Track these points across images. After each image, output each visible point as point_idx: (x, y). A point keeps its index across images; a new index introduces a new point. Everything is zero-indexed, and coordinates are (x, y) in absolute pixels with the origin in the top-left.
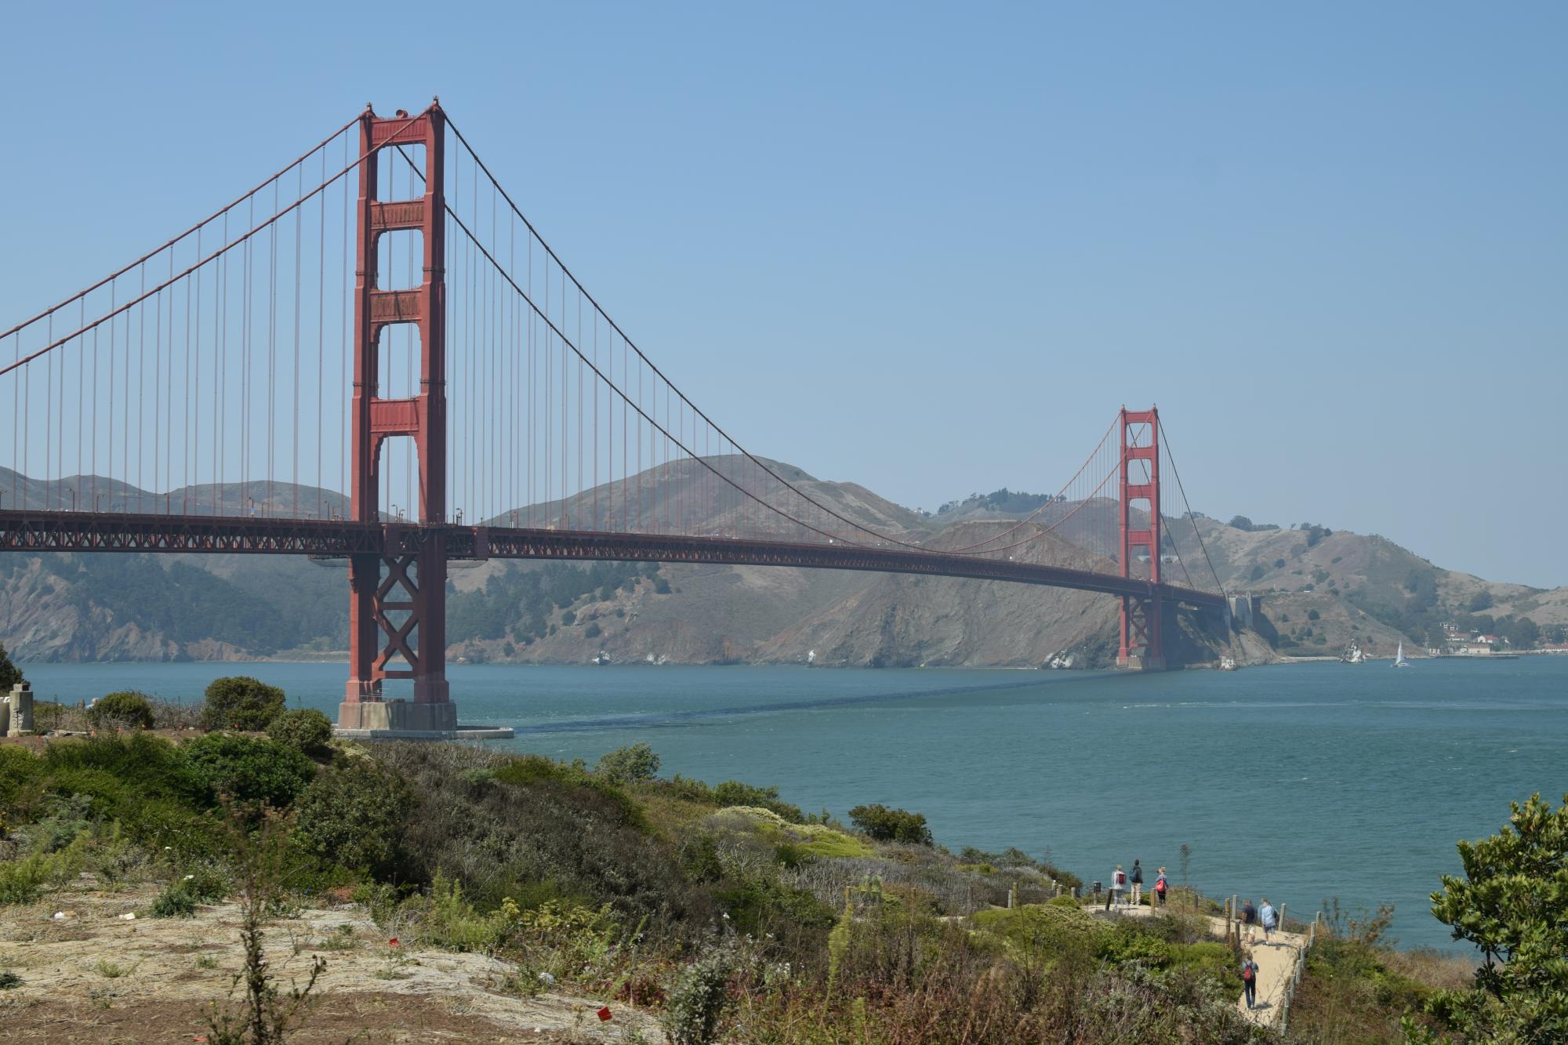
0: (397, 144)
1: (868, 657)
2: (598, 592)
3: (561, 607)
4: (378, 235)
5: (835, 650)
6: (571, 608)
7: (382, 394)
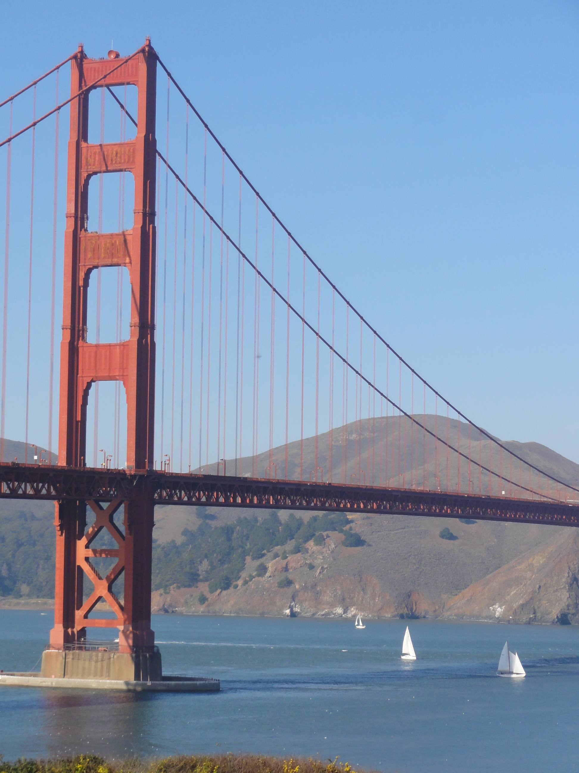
0: (108, 86)
1: (555, 613)
2: (290, 545)
3: (254, 559)
4: (89, 176)
5: (522, 605)
6: (263, 560)
7: (91, 338)
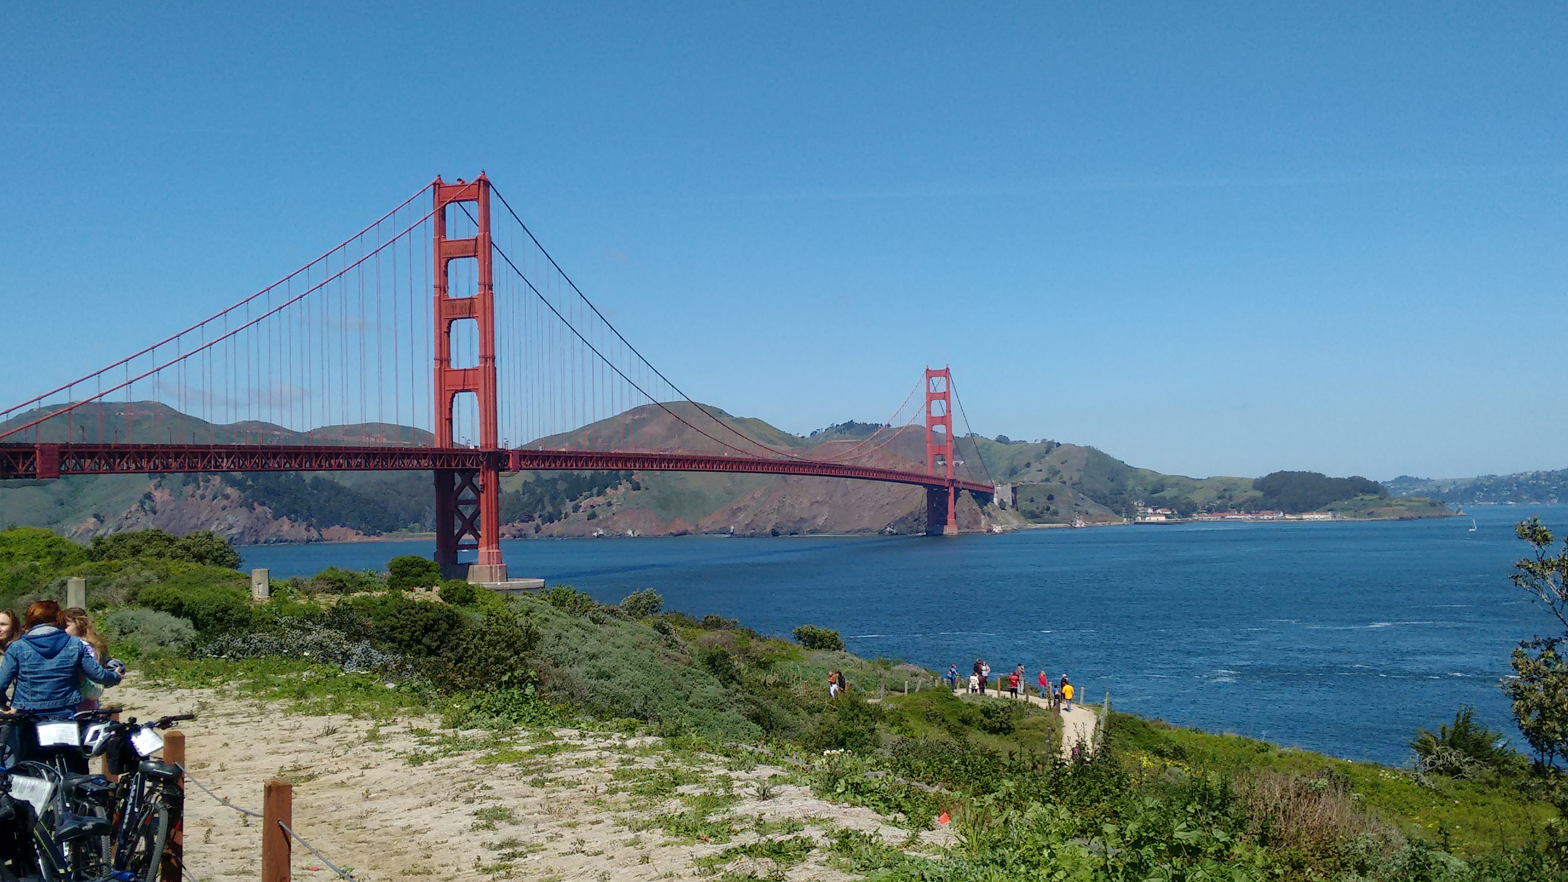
0: (458, 201)
2: (595, 491)
3: (571, 501)
4: (448, 261)
5: (748, 524)
6: (577, 501)
7: (453, 365)
